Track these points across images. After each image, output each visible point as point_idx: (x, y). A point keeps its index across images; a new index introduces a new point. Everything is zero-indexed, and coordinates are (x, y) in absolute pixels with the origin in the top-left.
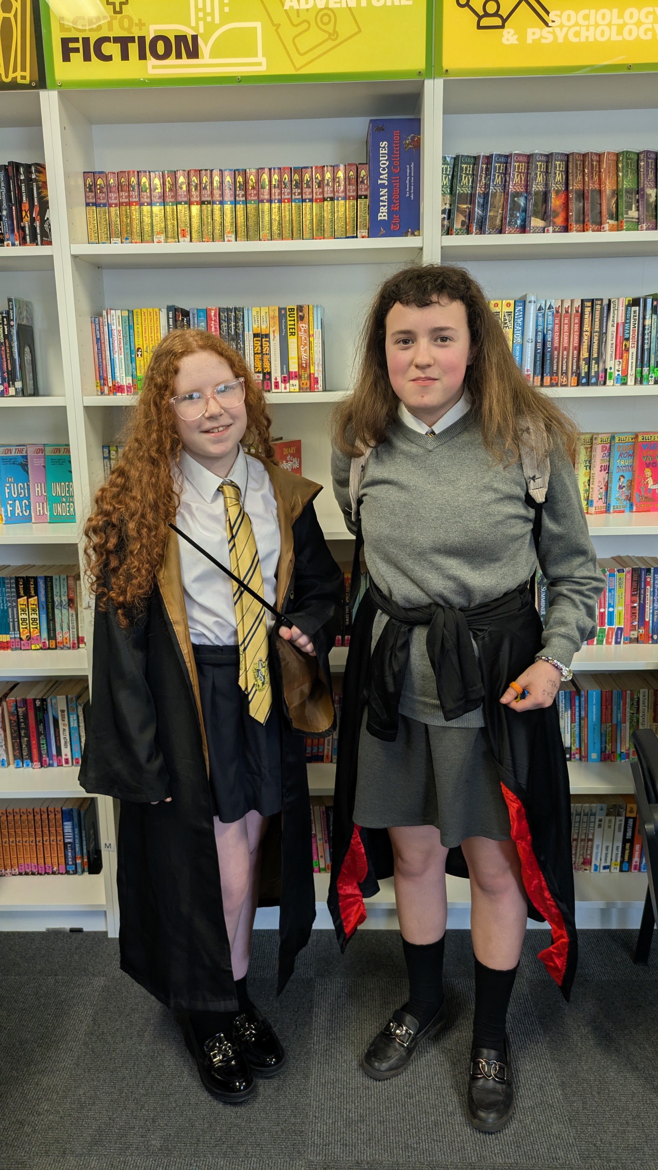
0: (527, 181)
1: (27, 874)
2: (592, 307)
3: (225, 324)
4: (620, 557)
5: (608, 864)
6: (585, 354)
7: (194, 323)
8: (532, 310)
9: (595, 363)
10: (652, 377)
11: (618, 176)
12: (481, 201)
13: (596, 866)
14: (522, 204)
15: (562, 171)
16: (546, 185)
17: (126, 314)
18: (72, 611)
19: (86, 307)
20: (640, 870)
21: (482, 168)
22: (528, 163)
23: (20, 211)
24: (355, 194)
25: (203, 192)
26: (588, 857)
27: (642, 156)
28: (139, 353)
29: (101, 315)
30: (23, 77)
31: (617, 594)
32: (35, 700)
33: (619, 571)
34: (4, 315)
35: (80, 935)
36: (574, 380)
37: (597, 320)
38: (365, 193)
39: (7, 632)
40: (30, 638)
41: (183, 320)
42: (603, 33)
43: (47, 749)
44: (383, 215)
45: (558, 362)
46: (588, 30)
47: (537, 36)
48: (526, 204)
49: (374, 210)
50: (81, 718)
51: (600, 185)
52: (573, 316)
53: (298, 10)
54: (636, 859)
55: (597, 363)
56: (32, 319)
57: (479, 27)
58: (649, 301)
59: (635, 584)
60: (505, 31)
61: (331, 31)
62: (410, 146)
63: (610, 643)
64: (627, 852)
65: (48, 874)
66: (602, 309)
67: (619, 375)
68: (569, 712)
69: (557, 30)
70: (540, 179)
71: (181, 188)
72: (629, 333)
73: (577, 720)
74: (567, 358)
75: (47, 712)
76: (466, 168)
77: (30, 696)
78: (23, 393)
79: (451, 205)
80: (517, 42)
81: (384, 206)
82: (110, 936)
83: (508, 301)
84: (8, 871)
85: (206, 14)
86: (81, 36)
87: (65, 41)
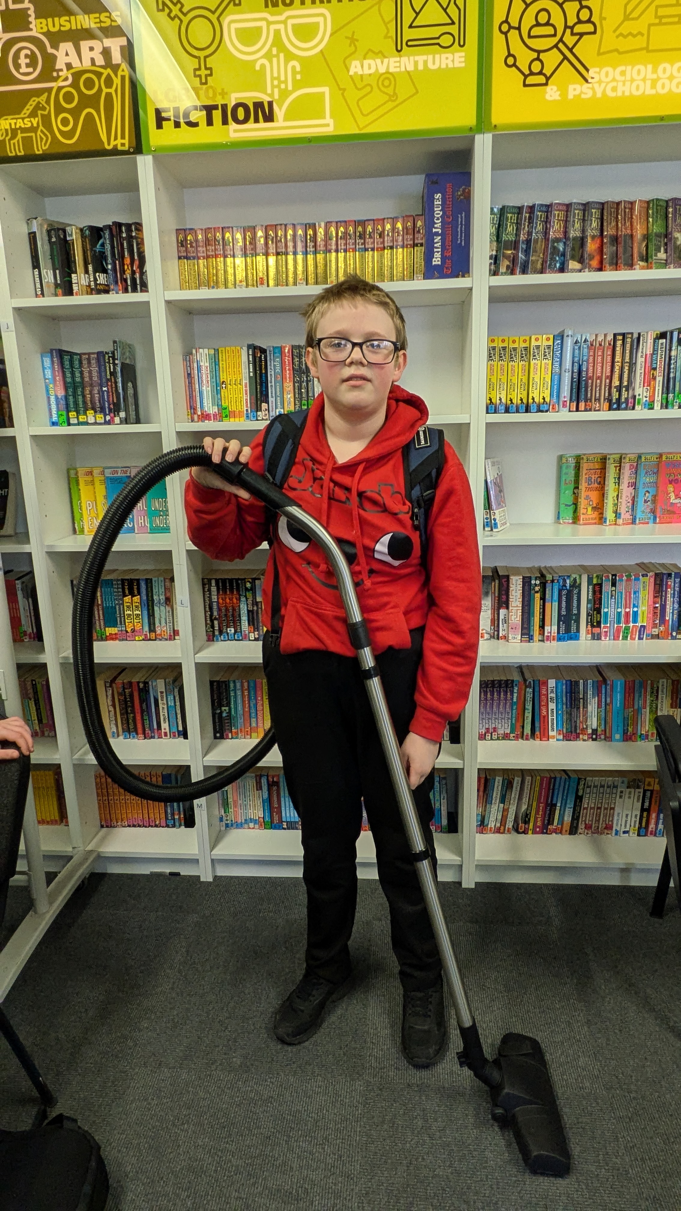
0: (566, 227)
1: (134, 826)
2: (623, 340)
3: (297, 359)
4: (643, 563)
5: (627, 829)
6: (616, 382)
7: (270, 359)
8: (569, 343)
9: (626, 391)
10: (676, 402)
11: (648, 222)
12: (524, 246)
13: (617, 831)
14: (561, 249)
15: (597, 218)
16: (583, 231)
17: (212, 352)
18: (168, 608)
19: (178, 347)
20: (655, 835)
21: (526, 217)
22: (567, 211)
23: (122, 265)
24: (412, 242)
25: (279, 244)
26: (610, 823)
27: (670, 204)
28: (224, 386)
29: (191, 354)
30: (123, 145)
31: (641, 596)
32: (138, 683)
33: (643, 575)
34: (110, 355)
35: (178, 878)
36: (606, 405)
37: (628, 351)
38: (420, 241)
39: (115, 625)
40: (134, 631)
41: (261, 356)
42: (638, 88)
43: (150, 724)
44: (437, 260)
45: (592, 390)
46: (624, 85)
47: (577, 92)
48: (564, 249)
49: (429, 256)
50: (177, 698)
51: (632, 230)
52: (606, 349)
53: (362, 76)
54: (652, 826)
55: (627, 390)
56: (135, 360)
57: (525, 85)
58: (675, 334)
59: (657, 586)
60: (548, 88)
61: (392, 94)
62: (462, 197)
63: (634, 639)
64: (644, 820)
65: (152, 826)
66: (632, 342)
67: (646, 401)
68: (596, 698)
69: (596, 86)
70: (577, 226)
71: (260, 241)
72: (656, 363)
73: (603, 706)
74: (600, 386)
75: (149, 693)
76: (511, 217)
77: (135, 680)
78: (126, 421)
79: (497, 251)
80: (559, 98)
81: (438, 252)
82: (201, 880)
83: (548, 336)
84: (119, 823)
85: (280, 82)
86: (172, 106)
87: (159, 111)
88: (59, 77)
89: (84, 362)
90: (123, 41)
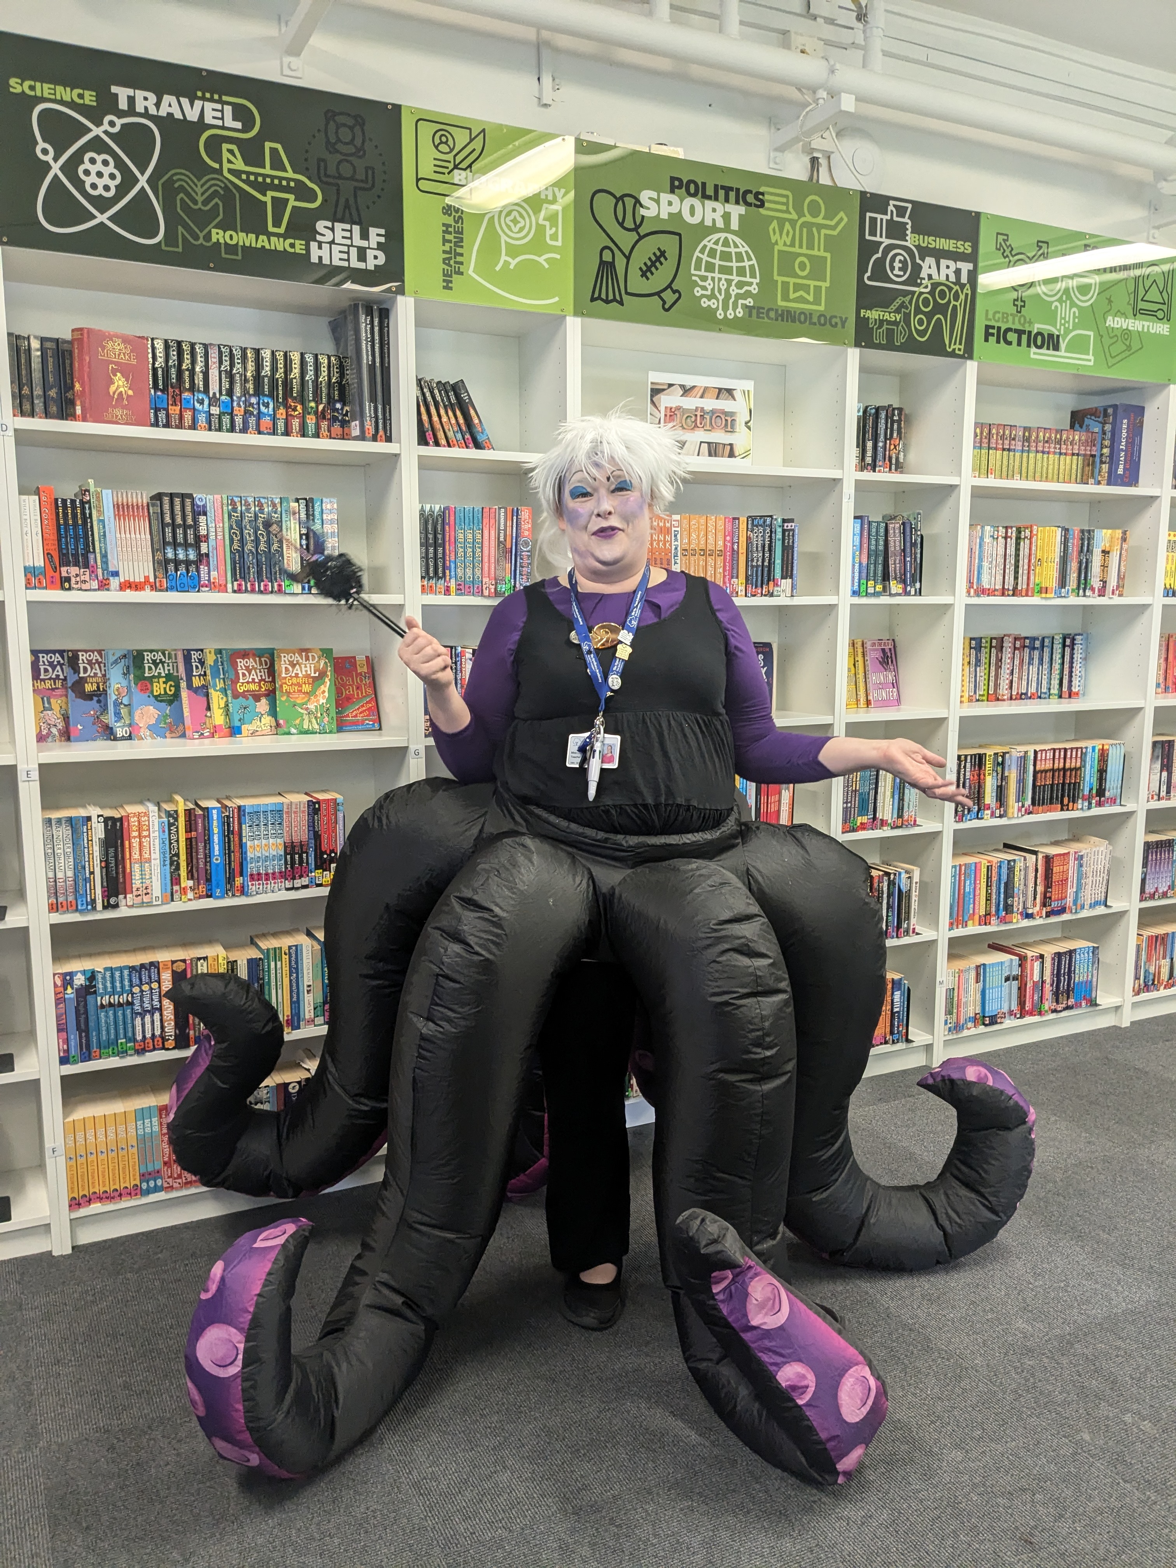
44: (1121, 472)
53: (1112, 328)
61: (1128, 345)
62: (1139, 425)
85: (1065, 322)
86: (996, 325)
87: (987, 327)
88: (921, 284)
89: (891, 532)
90: (970, 266)
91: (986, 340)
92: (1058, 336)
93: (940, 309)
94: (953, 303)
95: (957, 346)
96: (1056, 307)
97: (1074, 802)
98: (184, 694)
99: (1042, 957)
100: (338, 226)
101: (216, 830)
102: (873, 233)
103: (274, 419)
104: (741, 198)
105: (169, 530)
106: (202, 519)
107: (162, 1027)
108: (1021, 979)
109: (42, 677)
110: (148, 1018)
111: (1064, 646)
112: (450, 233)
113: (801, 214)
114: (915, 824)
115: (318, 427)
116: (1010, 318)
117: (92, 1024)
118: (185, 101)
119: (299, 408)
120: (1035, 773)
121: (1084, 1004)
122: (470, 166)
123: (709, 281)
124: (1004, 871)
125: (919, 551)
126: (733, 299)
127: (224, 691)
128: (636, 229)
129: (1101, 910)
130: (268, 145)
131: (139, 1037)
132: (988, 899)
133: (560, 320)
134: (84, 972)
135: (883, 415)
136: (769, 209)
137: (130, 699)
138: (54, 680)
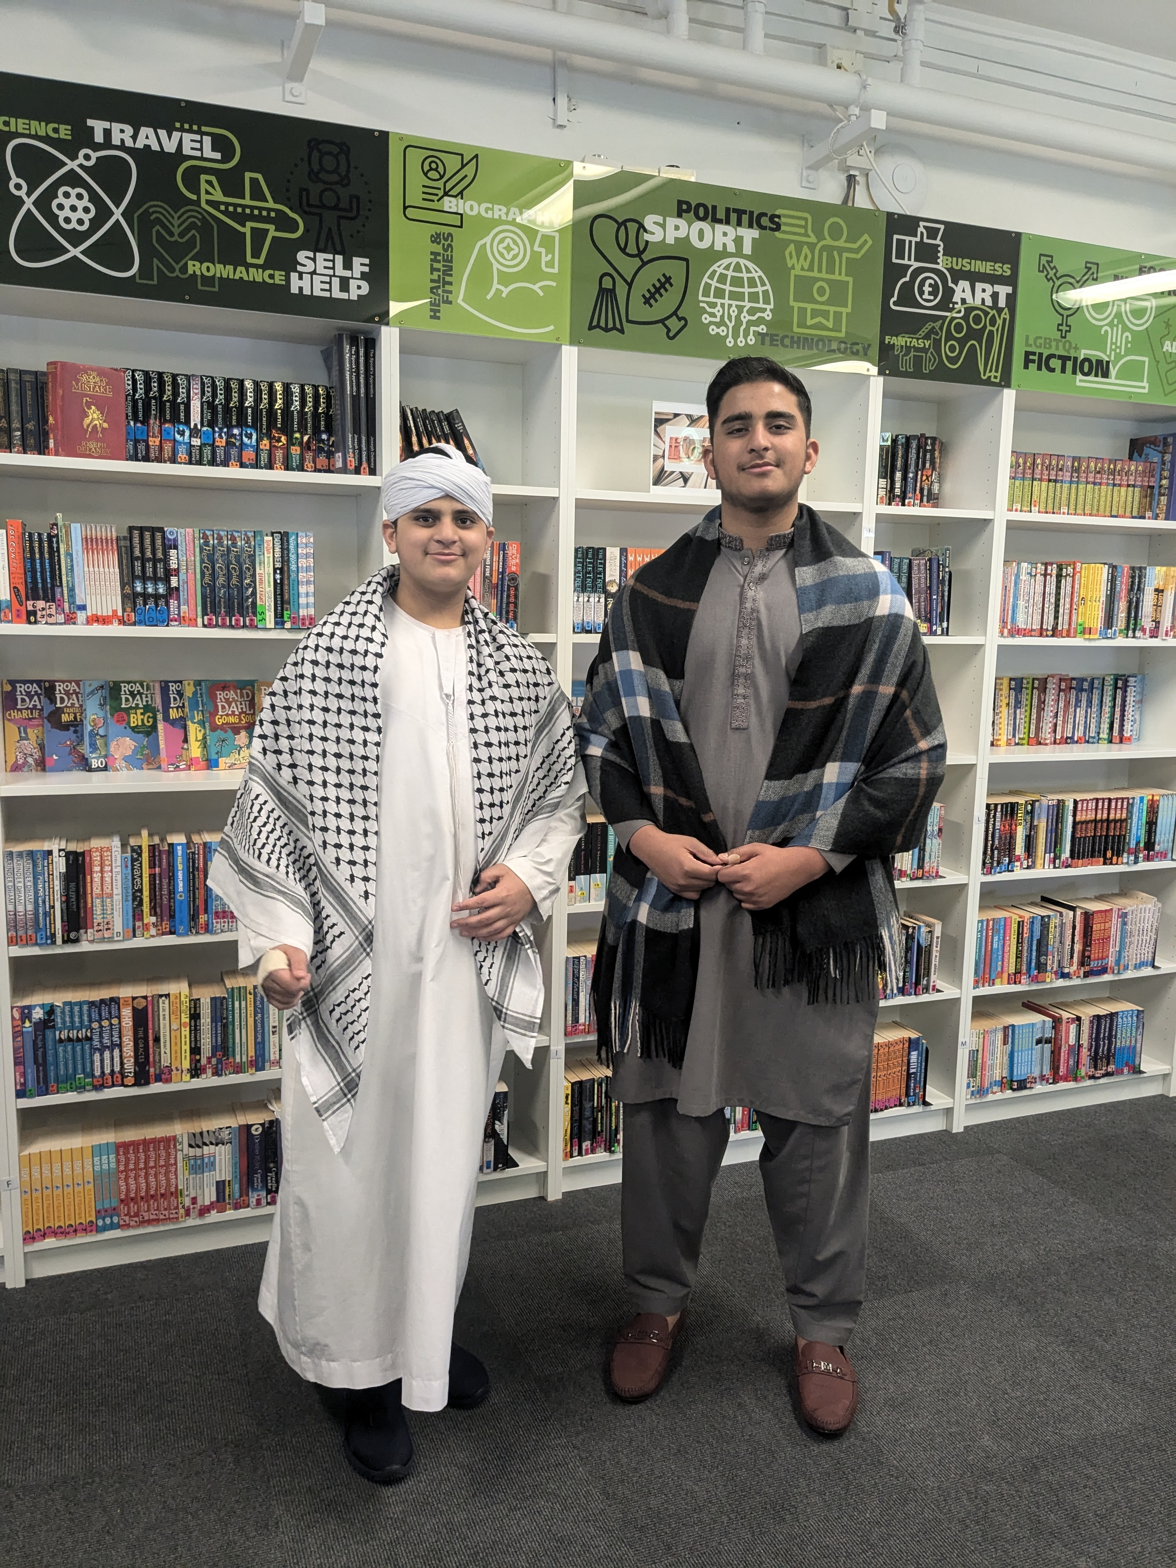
24: (1147, 484)
38: (1153, 484)
53: (1171, 353)
85: (1117, 347)
86: (1038, 351)
87: (1027, 354)
88: (953, 308)
89: (915, 568)
90: (1009, 290)
91: (1026, 367)
92: (1108, 362)
93: (976, 335)
94: (989, 328)
95: (993, 374)
96: (1106, 331)
97: (1118, 856)
98: (161, 726)
99: (1079, 1019)
100: (320, 256)
101: (180, 867)
102: (900, 255)
103: (257, 450)
104: (755, 221)
105: (138, 564)
106: (173, 552)
107: (122, 1064)
108: (1054, 1042)
109: (19, 707)
110: (107, 1054)
111: (1116, 688)
112: (439, 261)
113: (820, 237)
114: (937, 876)
115: (302, 459)
116: (1054, 344)
117: (50, 1059)
118: (162, 133)
119: (283, 439)
120: (1075, 824)
121: (1126, 1071)
122: (461, 193)
123: (719, 307)
124: (1037, 927)
125: (946, 589)
126: (744, 326)
127: (202, 723)
128: (640, 254)
129: (1148, 971)
130: (248, 175)
131: (97, 1073)
132: (1019, 956)
133: (556, 349)
134: (42, 1006)
135: (914, 444)
136: (785, 232)
137: (107, 730)
138: (31, 710)
